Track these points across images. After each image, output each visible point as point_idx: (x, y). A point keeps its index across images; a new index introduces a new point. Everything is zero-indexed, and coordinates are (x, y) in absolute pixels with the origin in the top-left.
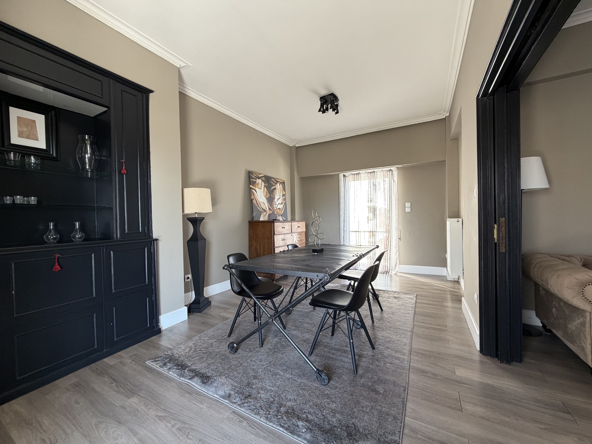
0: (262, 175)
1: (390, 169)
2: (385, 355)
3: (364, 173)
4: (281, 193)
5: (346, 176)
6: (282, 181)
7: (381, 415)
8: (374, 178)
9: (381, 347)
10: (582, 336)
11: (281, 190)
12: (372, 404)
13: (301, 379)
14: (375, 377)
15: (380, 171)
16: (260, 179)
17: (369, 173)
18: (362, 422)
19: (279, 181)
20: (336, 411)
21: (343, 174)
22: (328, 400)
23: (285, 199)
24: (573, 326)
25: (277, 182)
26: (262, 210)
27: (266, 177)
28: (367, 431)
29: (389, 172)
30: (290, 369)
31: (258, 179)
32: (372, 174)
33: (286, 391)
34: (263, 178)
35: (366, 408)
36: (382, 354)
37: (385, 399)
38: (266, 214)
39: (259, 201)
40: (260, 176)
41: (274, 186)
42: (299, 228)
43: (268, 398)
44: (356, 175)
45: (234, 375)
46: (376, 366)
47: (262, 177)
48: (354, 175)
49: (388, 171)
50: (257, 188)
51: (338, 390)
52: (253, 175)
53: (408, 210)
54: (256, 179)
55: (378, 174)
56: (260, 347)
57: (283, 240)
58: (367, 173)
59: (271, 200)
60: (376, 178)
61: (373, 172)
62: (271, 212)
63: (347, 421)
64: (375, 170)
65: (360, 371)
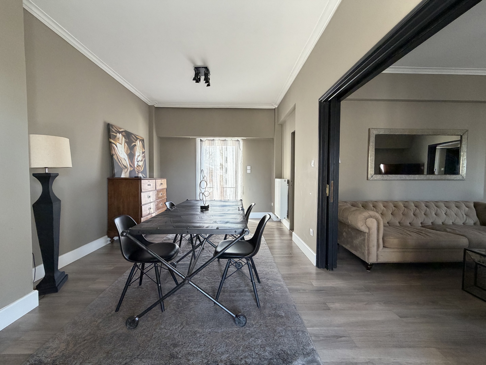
0: (122, 130)
1: (238, 140)
2: (270, 285)
3: (217, 140)
4: (141, 150)
5: (203, 141)
6: (141, 139)
7: (293, 334)
8: (226, 145)
9: (264, 280)
10: (363, 246)
11: (141, 147)
12: (284, 328)
13: (220, 329)
14: (273, 305)
15: (230, 140)
16: (120, 134)
17: (221, 140)
18: (286, 346)
19: (139, 138)
20: (263, 345)
21: (200, 138)
22: (253, 338)
23: (144, 157)
24: (357, 242)
25: (137, 138)
26: (123, 166)
27: (125, 131)
28: (293, 351)
29: (237, 142)
30: (206, 323)
31: (118, 134)
32: (224, 142)
33: (213, 346)
34: (124, 133)
35: (282, 332)
36: (267, 285)
37: (289, 320)
38: (127, 171)
39: (120, 157)
40: (121, 130)
41: (134, 142)
42: (162, 185)
43: (201, 360)
44: (211, 141)
45: (149, 352)
46: (269, 296)
47: (122, 132)
48: (210, 141)
49: (236, 140)
50: (117, 143)
51: (254, 326)
52: (113, 128)
53: (249, 171)
54: (116, 133)
55: (228, 142)
56: (162, 311)
57: (149, 197)
58: (220, 140)
59: (131, 156)
60: (227, 145)
61: (225, 140)
62: (132, 169)
63: (276, 350)
64: (226, 139)
65: (262, 304)
